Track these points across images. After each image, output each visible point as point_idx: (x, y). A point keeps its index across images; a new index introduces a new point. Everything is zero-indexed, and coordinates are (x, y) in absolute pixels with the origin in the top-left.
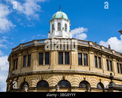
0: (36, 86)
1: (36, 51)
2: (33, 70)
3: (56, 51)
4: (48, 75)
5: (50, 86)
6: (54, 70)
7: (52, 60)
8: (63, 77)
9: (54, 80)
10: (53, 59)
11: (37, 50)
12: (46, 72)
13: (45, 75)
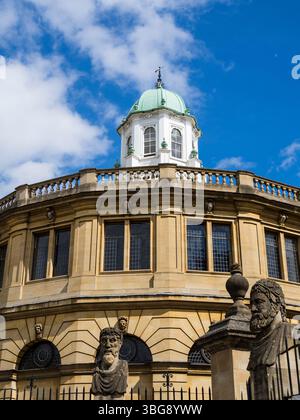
0: (14, 367)
1: (24, 226)
2: (6, 301)
3: (95, 221)
4: (61, 318)
5: (64, 362)
6: (82, 294)
7: (76, 257)
8: (119, 320)
9: (80, 336)
10: (82, 253)
11: (28, 222)
12: (51, 305)
13: (50, 319)
